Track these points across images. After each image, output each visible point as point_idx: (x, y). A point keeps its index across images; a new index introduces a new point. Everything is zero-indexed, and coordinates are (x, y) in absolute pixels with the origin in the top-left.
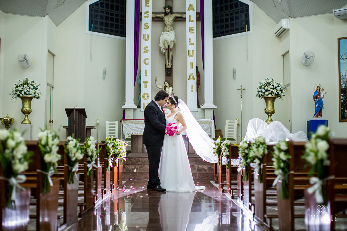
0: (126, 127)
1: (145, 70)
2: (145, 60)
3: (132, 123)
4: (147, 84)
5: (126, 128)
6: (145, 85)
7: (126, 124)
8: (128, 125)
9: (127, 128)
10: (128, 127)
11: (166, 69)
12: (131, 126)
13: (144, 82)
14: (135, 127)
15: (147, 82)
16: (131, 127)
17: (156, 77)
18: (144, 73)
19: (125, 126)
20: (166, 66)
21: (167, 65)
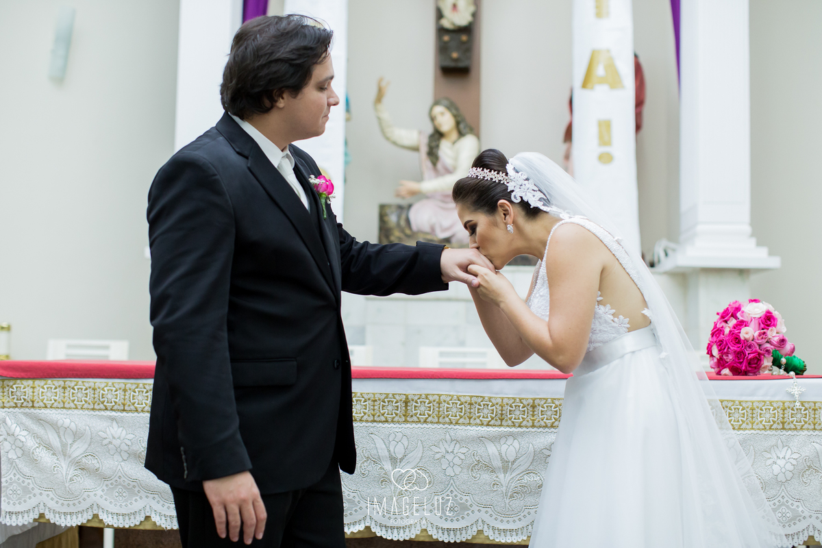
0: (31, 443)
3: (98, 405)
5: (33, 461)
7: (39, 420)
8: (55, 427)
9: (45, 458)
10: (49, 447)
11: (441, 31)
12: (77, 435)
14: (118, 451)
16: (78, 450)
17: (380, 81)
19: (22, 435)
20: (440, 15)
21: (447, 11)
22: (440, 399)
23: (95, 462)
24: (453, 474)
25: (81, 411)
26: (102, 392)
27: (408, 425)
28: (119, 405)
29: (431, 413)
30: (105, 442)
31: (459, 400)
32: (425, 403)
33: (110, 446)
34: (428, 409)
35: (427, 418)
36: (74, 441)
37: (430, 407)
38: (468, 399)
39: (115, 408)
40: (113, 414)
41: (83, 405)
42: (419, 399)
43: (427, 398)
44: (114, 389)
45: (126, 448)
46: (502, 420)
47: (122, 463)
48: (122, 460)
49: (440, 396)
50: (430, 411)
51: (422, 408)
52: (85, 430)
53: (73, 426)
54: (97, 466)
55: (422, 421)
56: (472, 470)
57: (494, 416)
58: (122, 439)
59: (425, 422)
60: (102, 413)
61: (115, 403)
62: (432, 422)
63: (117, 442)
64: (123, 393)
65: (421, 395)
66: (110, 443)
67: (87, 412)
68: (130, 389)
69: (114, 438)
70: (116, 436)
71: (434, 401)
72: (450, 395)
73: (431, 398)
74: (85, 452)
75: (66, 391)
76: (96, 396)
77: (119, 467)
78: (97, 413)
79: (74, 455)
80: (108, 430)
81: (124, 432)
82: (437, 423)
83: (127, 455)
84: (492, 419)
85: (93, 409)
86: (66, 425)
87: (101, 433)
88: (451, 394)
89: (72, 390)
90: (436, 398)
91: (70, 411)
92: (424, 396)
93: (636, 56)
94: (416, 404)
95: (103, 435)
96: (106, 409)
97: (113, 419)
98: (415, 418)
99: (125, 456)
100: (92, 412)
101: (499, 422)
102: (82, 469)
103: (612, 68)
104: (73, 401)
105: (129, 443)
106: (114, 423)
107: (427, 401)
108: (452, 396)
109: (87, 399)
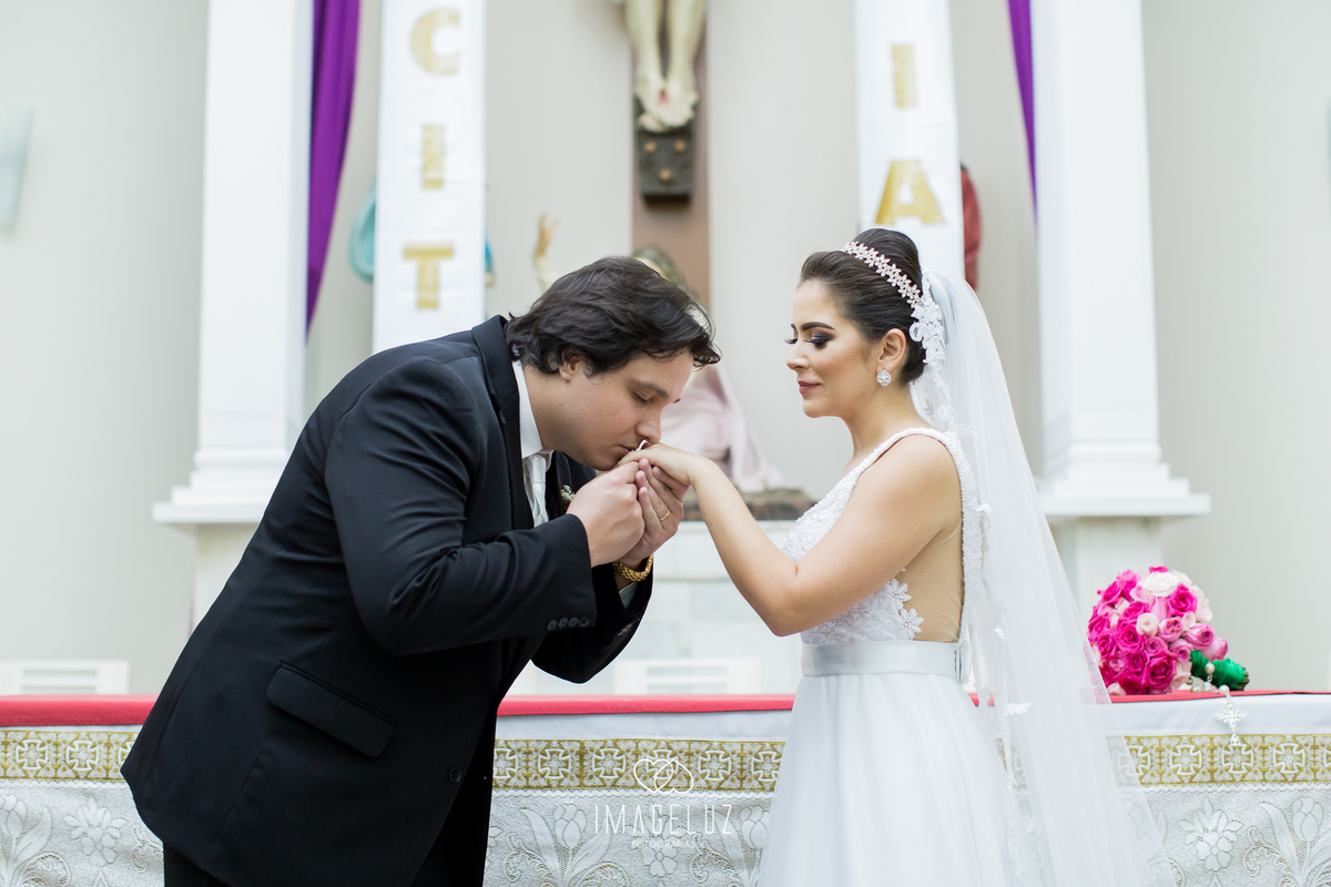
1: (427, 128)
2: (426, 24)
3: (62, 771)
4: (447, 268)
6: (421, 273)
11: (642, 135)
12: (28, 823)
13: (410, 253)
14: (99, 847)
15: (446, 252)
16: (29, 848)
17: (542, 219)
18: (416, 161)
20: (639, 109)
21: (651, 102)
22: (637, 747)
23: (58, 867)
24: (662, 873)
25: (34, 783)
26: (69, 748)
27: (586, 792)
28: (99, 770)
29: (623, 770)
30: (76, 833)
31: (669, 748)
32: (612, 754)
33: (85, 840)
34: (619, 764)
35: (617, 780)
36: (23, 834)
37: (621, 761)
38: (685, 745)
39: (92, 775)
40: (89, 785)
41: (38, 772)
42: (602, 748)
43: (616, 746)
44: (90, 743)
45: (112, 843)
46: (742, 780)
47: (105, 869)
48: (103, 862)
49: (637, 742)
50: (621, 767)
51: (609, 764)
52: (41, 814)
53: (21, 808)
54: (63, 874)
55: (609, 784)
56: (694, 865)
57: (728, 773)
58: (104, 827)
59: (614, 786)
60: (71, 784)
61: (93, 766)
62: (625, 787)
63: (95, 833)
64: (105, 750)
65: (605, 742)
66: (85, 834)
67: (44, 783)
68: (117, 743)
69: (90, 825)
70: (95, 823)
71: (628, 751)
72: (654, 741)
73: (623, 746)
74: (42, 851)
75: (9, 749)
76: (60, 755)
77: (101, 875)
78: (62, 784)
79: (23, 858)
80: (80, 813)
81: (108, 816)
82: (633, 787)
83: (114, 854)
84: (726, 778)
85: (55, 778)
86: (9, 806)
87: (68, 819)
88: (656, 738)
89: (19, 747)
90: (632, 745)
91: (16, 783)
92: (610, 743)
93: (964, 170)
94: (598, 757)
95: (73, 822)
96: (78, 777)
97: (88, 794)
98: (597, 781)
99: (110, 856)
100: (53, 784)
101: (737, 784)
102: (37, 880)
103: (923, 190)
104: (21, 765)
105: (117, 834)
106: (91, 800)
107: (617, 751)
108: (658, 742)
109: (45, 761)
